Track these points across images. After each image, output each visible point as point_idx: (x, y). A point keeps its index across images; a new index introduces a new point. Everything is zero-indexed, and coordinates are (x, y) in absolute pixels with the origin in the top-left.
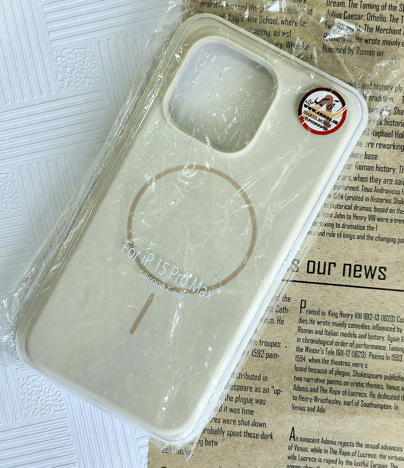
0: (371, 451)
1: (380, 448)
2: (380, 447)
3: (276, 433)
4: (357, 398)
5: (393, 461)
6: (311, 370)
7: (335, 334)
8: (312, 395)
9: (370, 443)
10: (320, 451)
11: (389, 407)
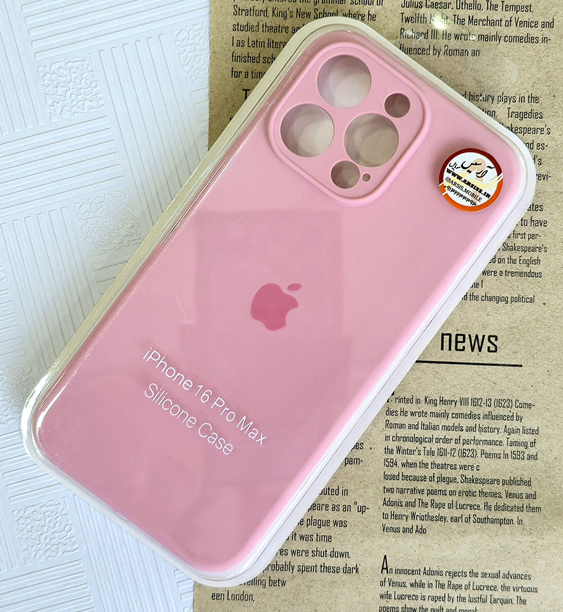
0: (489, 582)
1: (501, 577)
2: (501, 575)
3: (362, 564)
4: (467, 512)
5: (520, 593)
6: (406, 478)
7: (435, 428)
8: (407, 511)
9: (488, 571)
10: (422, 585)
11: (510, 522)
